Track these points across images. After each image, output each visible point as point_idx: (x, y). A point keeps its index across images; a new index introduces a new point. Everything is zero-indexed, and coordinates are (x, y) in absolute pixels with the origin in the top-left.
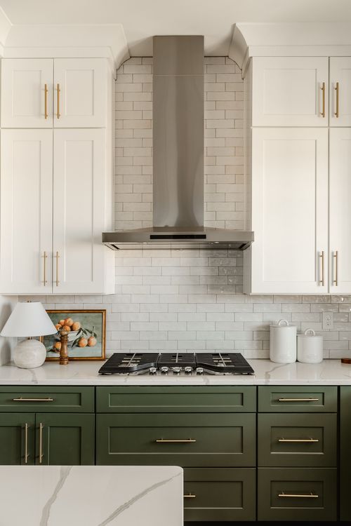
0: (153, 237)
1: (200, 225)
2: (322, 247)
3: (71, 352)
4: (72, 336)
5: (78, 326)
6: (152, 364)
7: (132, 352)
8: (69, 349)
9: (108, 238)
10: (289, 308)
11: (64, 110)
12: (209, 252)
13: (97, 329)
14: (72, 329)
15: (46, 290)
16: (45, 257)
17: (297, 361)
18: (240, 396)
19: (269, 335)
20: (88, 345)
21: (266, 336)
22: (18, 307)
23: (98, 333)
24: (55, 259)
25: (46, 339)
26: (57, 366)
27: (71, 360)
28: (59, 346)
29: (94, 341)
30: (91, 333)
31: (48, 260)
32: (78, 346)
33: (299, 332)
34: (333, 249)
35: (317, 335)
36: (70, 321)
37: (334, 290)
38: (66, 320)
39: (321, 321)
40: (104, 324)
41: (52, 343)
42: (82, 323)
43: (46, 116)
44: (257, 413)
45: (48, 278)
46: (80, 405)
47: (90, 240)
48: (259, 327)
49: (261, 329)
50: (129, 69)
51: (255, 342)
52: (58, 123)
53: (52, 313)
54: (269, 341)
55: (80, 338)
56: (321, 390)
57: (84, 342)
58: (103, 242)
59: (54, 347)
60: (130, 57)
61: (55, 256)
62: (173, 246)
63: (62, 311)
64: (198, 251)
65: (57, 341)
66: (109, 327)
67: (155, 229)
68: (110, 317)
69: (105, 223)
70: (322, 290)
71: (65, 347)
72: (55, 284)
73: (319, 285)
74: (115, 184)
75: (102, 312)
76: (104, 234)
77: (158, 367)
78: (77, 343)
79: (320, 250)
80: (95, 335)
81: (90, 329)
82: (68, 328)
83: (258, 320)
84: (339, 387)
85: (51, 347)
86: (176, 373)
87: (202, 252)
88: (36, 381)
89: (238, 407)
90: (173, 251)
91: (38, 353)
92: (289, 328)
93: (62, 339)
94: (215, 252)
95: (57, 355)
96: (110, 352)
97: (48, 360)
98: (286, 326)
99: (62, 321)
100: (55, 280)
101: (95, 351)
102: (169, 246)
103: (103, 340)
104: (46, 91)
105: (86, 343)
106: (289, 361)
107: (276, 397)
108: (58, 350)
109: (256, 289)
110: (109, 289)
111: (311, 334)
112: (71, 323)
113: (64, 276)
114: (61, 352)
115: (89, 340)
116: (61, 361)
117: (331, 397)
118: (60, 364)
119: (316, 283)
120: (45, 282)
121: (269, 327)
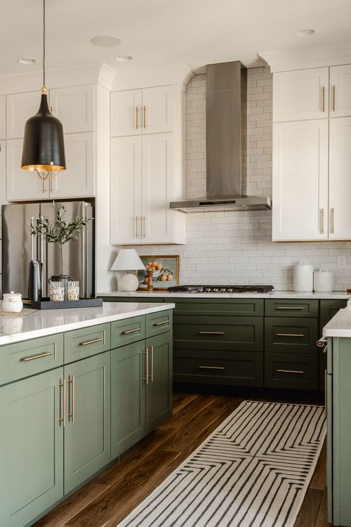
0: (201, 204)
3: (156, 285)
4: (156, 274)
5: (160, 266)
8: (154, 282)
9: (173, 205)
11: (148, 122)
13: (173, 269)
14: (157, 269)
15: (138, 241)
16: (137, 219)
17: (313, 291)
18: (253, 305)
20: (167, 280)
21: (291, 274)
22: (121, 252)
23: (174, 272)
25: (140, 276)
27: (156, 290)
29: (171, 277)
30: (169, 271)
31: (139, 222)
32: (160, 280)
33: (316, 270)
34: (331, 207)
35: (328, 271)
36: (156, 263)
37: (333, 237)
38: (152, 263)
39: (336, 262)
40: (178, 265)
41: (143, 278)
42: (163, 265)
43: (137, 127)
45: (139, 233)
47: (164, 207)
48: (288, 267)
49: (289, 269)
50: (194, 84)
52: (145, 131)
53: (143, 258)
55: (162, 275)
57: (165, 278)
58: (170, 208)
60: (195, 76)
61: (143, 219)
63: (150, 257)
64: (243, 212)
65: (146, 277)
66: (182, 267)
68: (182, 261)
69: (177, 194)
70: (324, 237)
71: (151, 279)
72: (143, 237)
75: (177, 257)
76: (171, 203)
78: (160, 279)
79: (321, 208)
80: (172, 273)
81: (168, 268)
82: (154, 268)
83: (288, 262)
84: (319, 300)
85: (143, 281)
86: (215, 292)
87: (246, 212)
89: (252, 312)
90: (226, 213)
91: (133, 282)
92: (306, 266)
93: (149, 274)
94: (256, 212)
95: (146, 286)
97: (139, 289)
98: (305, 264)
99: (150, 263)
100: (143, 234)
101: (174, 284)
102: (223, 209)
103: (177, 277)
104: (137, 110)
106: (306, 290)
108: (146, 283)
109: (275, 237)
112: (156, 265)
113: (149, 232)
114: (149, 284)
115: (168, 276)
116: (148, 289)
118: (148, 291)
119: (318, 232)
120: (137, 236)
121: (293, 267)
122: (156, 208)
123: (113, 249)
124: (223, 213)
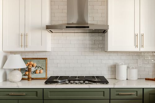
0: (67, 27)
1: (87, 22)
2: (137, 32)
3: (33, 76)
4: (33, 69)
5: (35, 65)
6: (67, 80)
7: (58, 76)
8: (32, 74)
9: (48, 27)
10: (124, 57)
12: (91, 34)
13: (44, 66)
14: (33, 66)
15: (22, 49)
16: (22, 35)
17: (127, 79)
18: (103, 92)
19: (116, 68)
20: (40, 73)
21: (114, 69)
22: (10, 57)
23: (44, 68)
24: (26, 36)
25: (22, 70)
26: (26, 81)
27: (33, 79)
28: (27, 73)
29: (42, 71)
30: (41, 68)
31: (23, 37)
32: (35, 73)
33: (128, 67)
34: (142, 33)
35: (135, 68)
36: (32, 63)
37: (142, 50)
38: (30, 62)
39: (137, 63)
40: (46, 64)
41: (24, 72)
42: (37, 64)
44: (110, 99)
45: (23, 44)
46: (37, 96)
47: (40, 29)
48: (111, 66)
49: (112, 66)
51: (110, 72)
53: (25, 60)
54: (115, 71)
55: (36, 70)
56: (136, 90)
57: (38, 71)
58: (46, 29)
59: (25, 74)
61: (26, 35)
62: (76, 31)
63: (28, 59)
64: (86, 34)
65: (27, 71)
66: (49, 65)
67: (68, 24)
69: (47, 21)
70: (137, 50)
71: (30, 73)
72: (26, 47)
73: (136, 47)
74: (51, 5)
75: (45, 59)
76: (46, 26)
77: (69, 81)
78: (35, 72)
80: (43, 69)
81: (41, 66)
82: (31, 66)
83: (111, 62)
84: (143, 89)
85: (24, 74)
86: (77, 83)
87: (88, 34)
88: (18, 87)
89: (102, 97)
90: (75, 33)
91: (19, 76)
92: (123, 66)
93: (29, 70)
94: (93, 34)
95: (27, 77)
96: (49, 76)
97: (23, 79)
98: (123, 64)
99: (29, 63)
100: (26, 45)
101: (43, 75)
103: (46, 71)
105: (39, 72)
106: (124, 79)
107: (118, 93)
108: (27, 75)
109: (110, 49)
110: (49, 49)
111: (133, 68)
112: (33, 64)
113: (29, 44)
114: (28, 75)
115: (40, 71)
116: (28, 79)
117: (140, 92)
118: (28, 80)
119: (134, 47)
120: (22, 46)
121: (115, 65)
122: (35, 28)
123: (4, 54)
124: (74, 33)
